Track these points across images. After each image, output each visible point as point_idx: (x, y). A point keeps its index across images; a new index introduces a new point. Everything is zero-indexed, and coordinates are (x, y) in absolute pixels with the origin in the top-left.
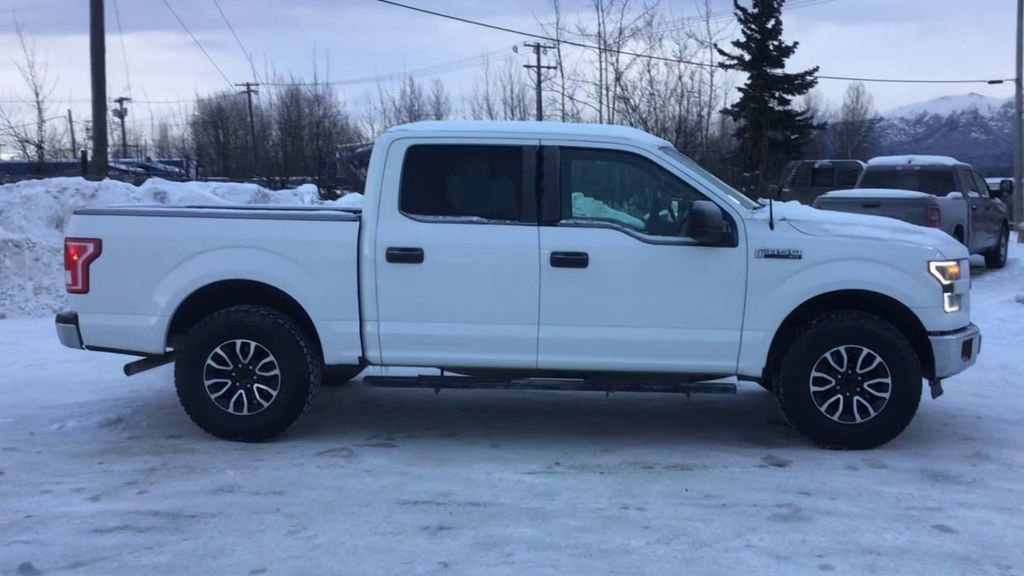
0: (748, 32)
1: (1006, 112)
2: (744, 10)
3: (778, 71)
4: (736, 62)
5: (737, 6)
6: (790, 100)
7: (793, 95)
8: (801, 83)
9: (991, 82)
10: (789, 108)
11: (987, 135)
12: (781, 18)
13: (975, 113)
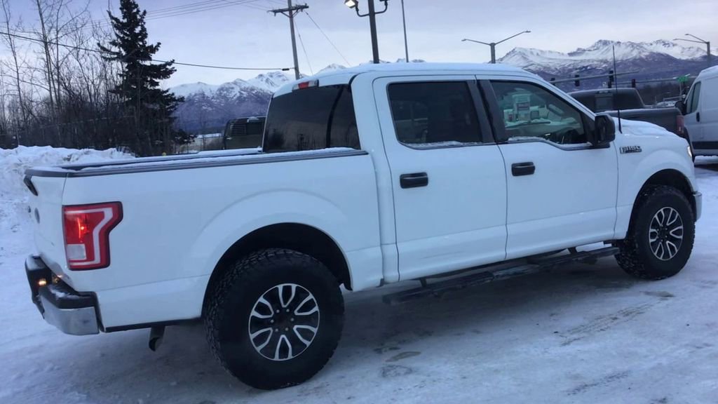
0: (122, 36)
1: (221, 93)
2: (116, 19)
3: (147, 63)
4: (116, 56)
5: (112, 18)
6: (158, 83)
7: (160, 78)
8: (164, 71)
9: (283, 70)
10: (157, 87)
11: (212, 108)
12: (146, 26)
13: (203, 94)
